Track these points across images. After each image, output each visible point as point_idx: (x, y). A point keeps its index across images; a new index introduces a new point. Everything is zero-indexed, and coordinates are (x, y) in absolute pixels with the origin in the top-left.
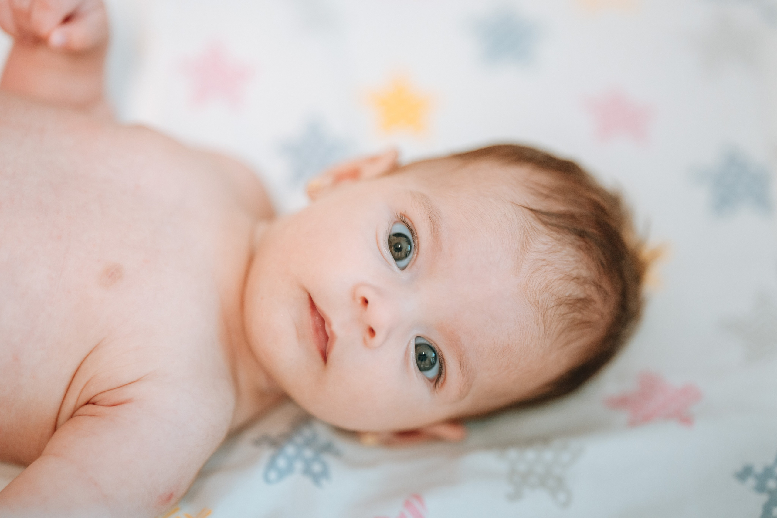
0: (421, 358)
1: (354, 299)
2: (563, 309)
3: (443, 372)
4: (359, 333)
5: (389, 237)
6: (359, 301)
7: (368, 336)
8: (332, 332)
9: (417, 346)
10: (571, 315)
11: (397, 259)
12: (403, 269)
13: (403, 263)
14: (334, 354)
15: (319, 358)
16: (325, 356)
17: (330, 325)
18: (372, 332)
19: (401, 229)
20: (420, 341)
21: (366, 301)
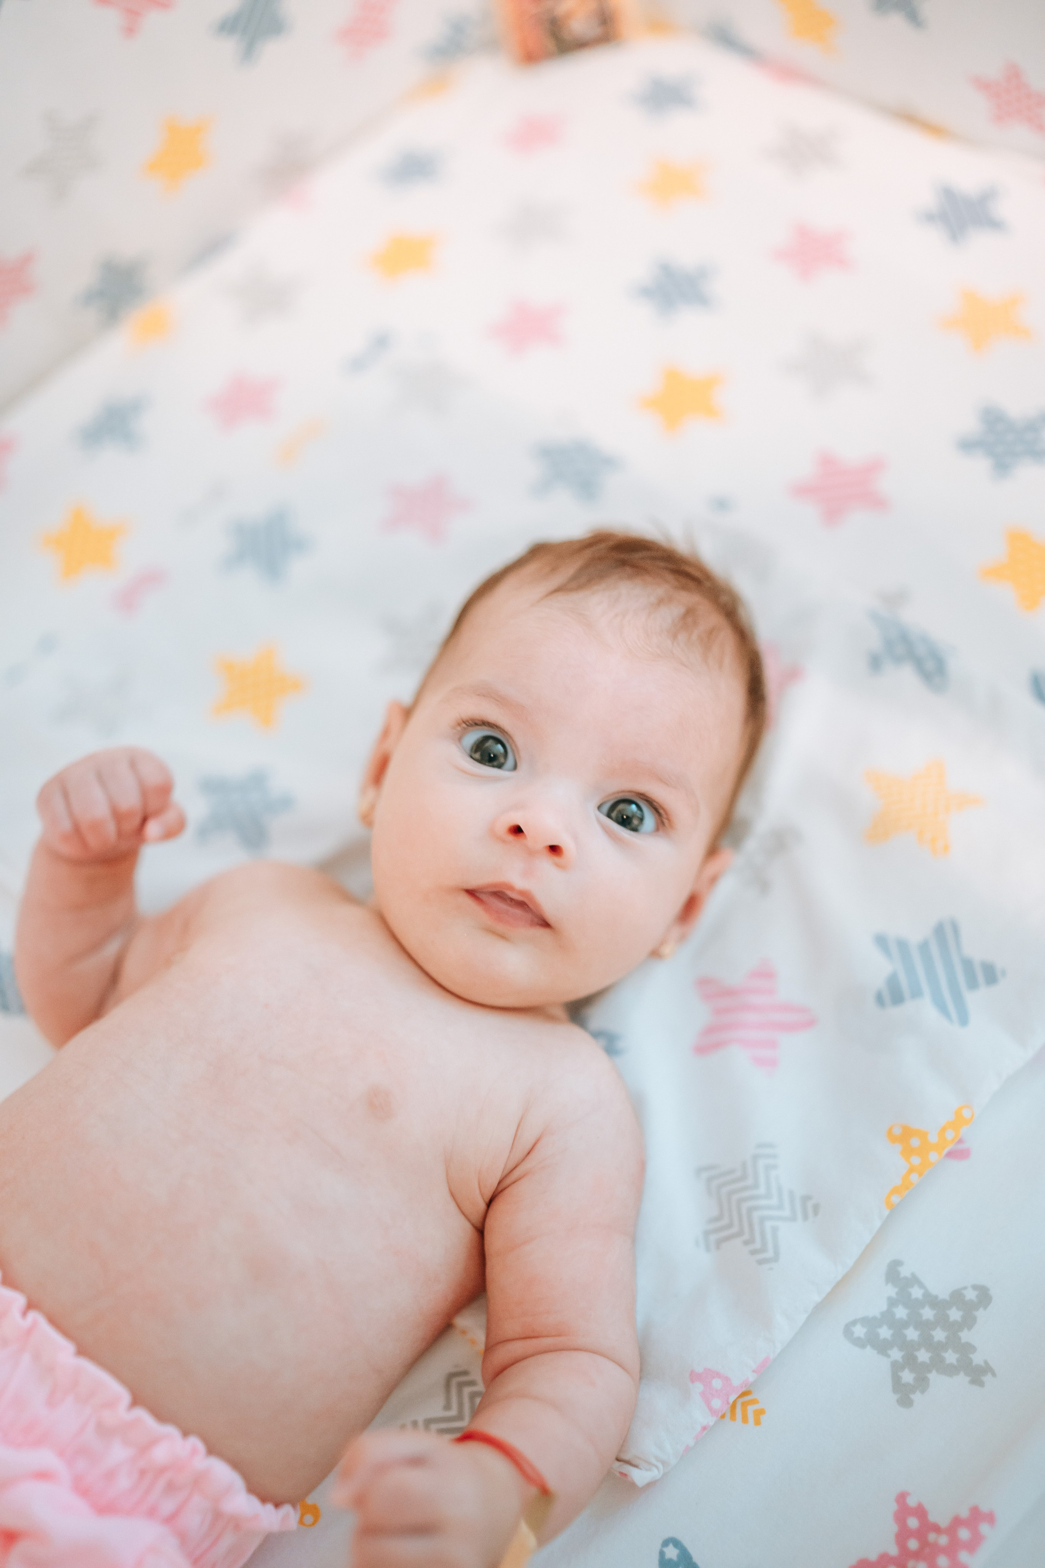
0: (625, 822)
1: (504, 841)
2: (682, 637)
3: (658, 807)
4: (546, 864)
5: (472, 757)
6: (511, 838)
7: (556, 859)
8: (522, 893)
9: (609, 815)
10: (694, 637)
11: (500, 766)
12: (515, 767)
13: (510, 762)
14: (549, 907)
15: (541, 932)
16: (545, 924)
17: (511, 888)
18: (554, 849)
19: (473, 737)
20: (606, 808)
21: (517, 830)
